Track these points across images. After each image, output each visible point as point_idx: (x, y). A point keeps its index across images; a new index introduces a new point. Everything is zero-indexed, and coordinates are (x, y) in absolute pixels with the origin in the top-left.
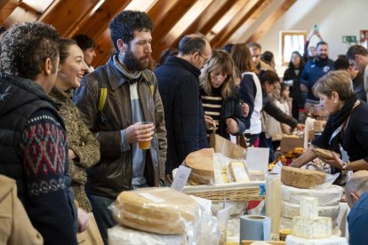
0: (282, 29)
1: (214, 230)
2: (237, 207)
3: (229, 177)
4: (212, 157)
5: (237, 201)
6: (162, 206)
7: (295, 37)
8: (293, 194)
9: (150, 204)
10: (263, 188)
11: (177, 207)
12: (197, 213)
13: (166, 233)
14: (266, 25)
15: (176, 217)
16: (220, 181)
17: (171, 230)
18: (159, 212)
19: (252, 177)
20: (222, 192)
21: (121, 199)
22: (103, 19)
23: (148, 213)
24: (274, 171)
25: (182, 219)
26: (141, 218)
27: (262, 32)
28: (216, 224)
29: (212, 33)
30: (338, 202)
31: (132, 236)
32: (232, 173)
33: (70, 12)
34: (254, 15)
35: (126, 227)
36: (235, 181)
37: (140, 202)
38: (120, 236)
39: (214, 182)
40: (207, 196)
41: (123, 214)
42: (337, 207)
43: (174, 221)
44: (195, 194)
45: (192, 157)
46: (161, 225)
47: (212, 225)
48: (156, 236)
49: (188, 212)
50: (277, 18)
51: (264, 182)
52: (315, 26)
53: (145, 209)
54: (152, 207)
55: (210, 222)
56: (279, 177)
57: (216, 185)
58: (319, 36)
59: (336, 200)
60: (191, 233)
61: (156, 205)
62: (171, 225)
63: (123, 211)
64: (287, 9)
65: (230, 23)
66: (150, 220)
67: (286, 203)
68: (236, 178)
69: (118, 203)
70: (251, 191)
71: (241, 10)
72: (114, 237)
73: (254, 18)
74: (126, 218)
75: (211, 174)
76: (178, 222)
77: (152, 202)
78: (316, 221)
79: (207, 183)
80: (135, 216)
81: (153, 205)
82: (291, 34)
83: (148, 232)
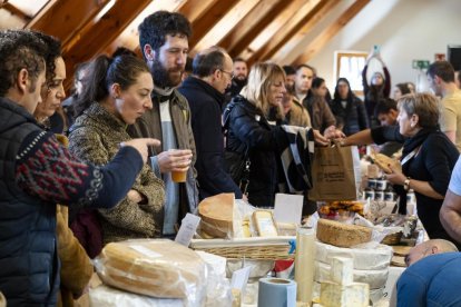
0: (338, 49)
1: (224, 295)
2: (261, 268)
3: (252, 230)
4: (231, 204)
5: (261, 261)
6: (158, 262)
7: (354, 59)
8: (330, 253)
9: (143, 260)
10: (293, 245)
11: (176, 264)
12: (202, 273)
13: (161, 296)
14: (318, 43)
15: (175, 276)
16: (240, 235)
17: (169, 293)
18: (154, 270)
19: (281, 231)
20: (243, 248)
21: (106, 251)
22: (111, 28)
23: (139, 270)
24: (308, 225)
25: (182, 279)
26: (130, 276)
27: (312, 51)
28: (227, 288)
29: (250, 51)
30: (387, 265)
31: (119, 299)
32: (255, 225)
33: (68, 18)
34: (303, 30)
35: (112, 288)
36: (258, 235)
37: (130, 256)
38: (104, 298)
39: (232, 235)
40: (222, 252)
41: (108, 271)
42: (384, 272)
43: (172, 282)
44: (207, 250)
45: (207, 204)
46: (156, 286)
47: (222, 288)
48: (149, 300)
49: (191, 271)
50: (333, 35)
51: (295, 238)
52: (376, 48)
53: (136, 266)
54: (145, 263)
55: (219, 285)
56: (313, 232)
57: (236, 239)
58: (380, 60)
59: (383, 263)
60: (192, 297)
61: (150, 262)
62: (170, 287)
63: (109, 267)
64: (344, 24)
65: (272, 39)
66: (143, 279)
67: (321, 265)
68: (261, 231)
69: (103, 257)
70: (278, 248)
71: (287, 22)
72: (96, 299)
73: (304, 34)
74: (112, 276)
75: (228, 225)
76: (177, 283)
77: (145, 256)
78: (350, 287)
79: (224, 236)
80: (123, 274)
81: (147, 260)
82: (350, 55)
83: (140, 295)
